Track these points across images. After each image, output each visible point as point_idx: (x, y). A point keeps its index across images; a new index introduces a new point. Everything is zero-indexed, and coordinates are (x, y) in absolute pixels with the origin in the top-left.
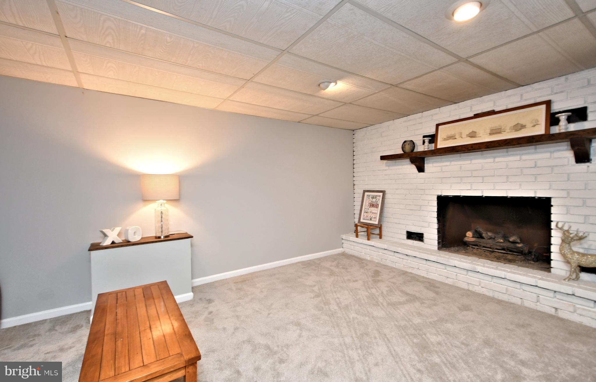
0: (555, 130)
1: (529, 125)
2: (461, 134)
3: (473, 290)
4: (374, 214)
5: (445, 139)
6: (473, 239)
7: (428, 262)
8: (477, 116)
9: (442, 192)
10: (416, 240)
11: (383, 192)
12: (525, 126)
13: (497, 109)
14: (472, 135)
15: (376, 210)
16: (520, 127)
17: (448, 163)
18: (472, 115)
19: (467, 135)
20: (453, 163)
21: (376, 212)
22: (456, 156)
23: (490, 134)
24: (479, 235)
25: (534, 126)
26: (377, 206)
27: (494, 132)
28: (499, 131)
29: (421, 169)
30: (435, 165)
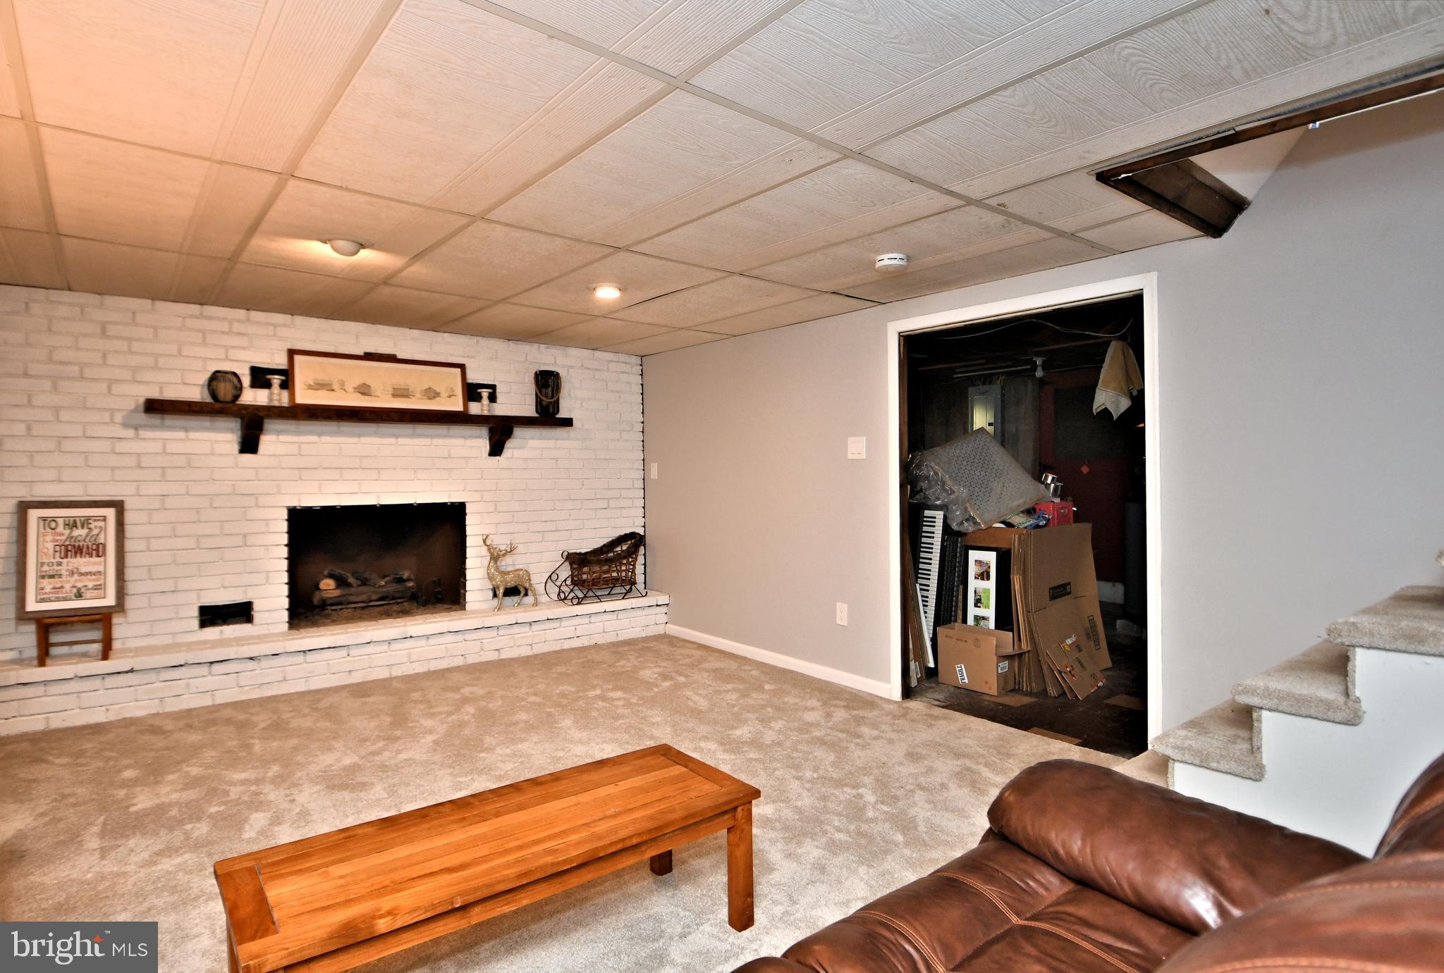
0: (475, 408)
1: (444, 394)
2: (342, 384)
3: (399, 674)
4: (94, 577)
5: (310, 387)
6: (337, 593)
7: (310, 657)
8: (369, 357)
9: (299, 501)
10: (228, 624)
11: (119, 506)
12: (439, 394)
13: (400, 356)
14: (364, 390)
15: (99, 564)
16: (433, 395)
17: (314, 438)
18: (360, 352)
19: (355, 388)
20: (325, 439)
21: (101, 568)
22: (331, 426)
23: (394, 396)
24: (341, 582)
25: (450, 397)
26: (97, 550)
27: (399, 393)
28: (405, 394)
29: (249, 445)
30: (283, 438)
